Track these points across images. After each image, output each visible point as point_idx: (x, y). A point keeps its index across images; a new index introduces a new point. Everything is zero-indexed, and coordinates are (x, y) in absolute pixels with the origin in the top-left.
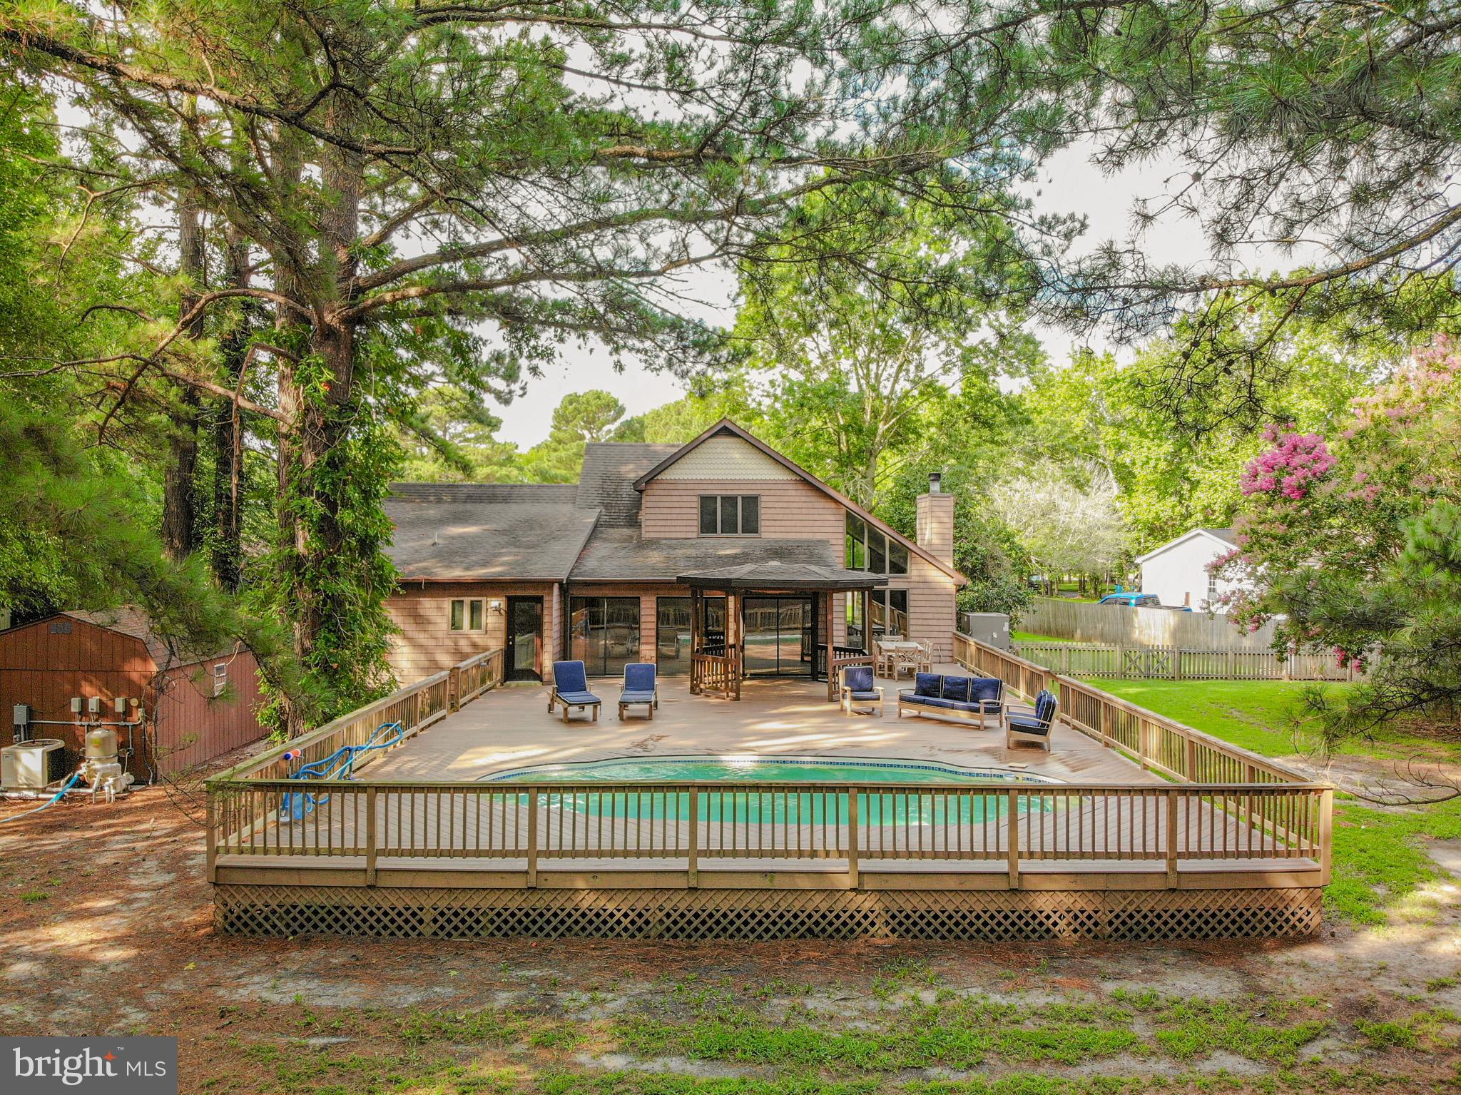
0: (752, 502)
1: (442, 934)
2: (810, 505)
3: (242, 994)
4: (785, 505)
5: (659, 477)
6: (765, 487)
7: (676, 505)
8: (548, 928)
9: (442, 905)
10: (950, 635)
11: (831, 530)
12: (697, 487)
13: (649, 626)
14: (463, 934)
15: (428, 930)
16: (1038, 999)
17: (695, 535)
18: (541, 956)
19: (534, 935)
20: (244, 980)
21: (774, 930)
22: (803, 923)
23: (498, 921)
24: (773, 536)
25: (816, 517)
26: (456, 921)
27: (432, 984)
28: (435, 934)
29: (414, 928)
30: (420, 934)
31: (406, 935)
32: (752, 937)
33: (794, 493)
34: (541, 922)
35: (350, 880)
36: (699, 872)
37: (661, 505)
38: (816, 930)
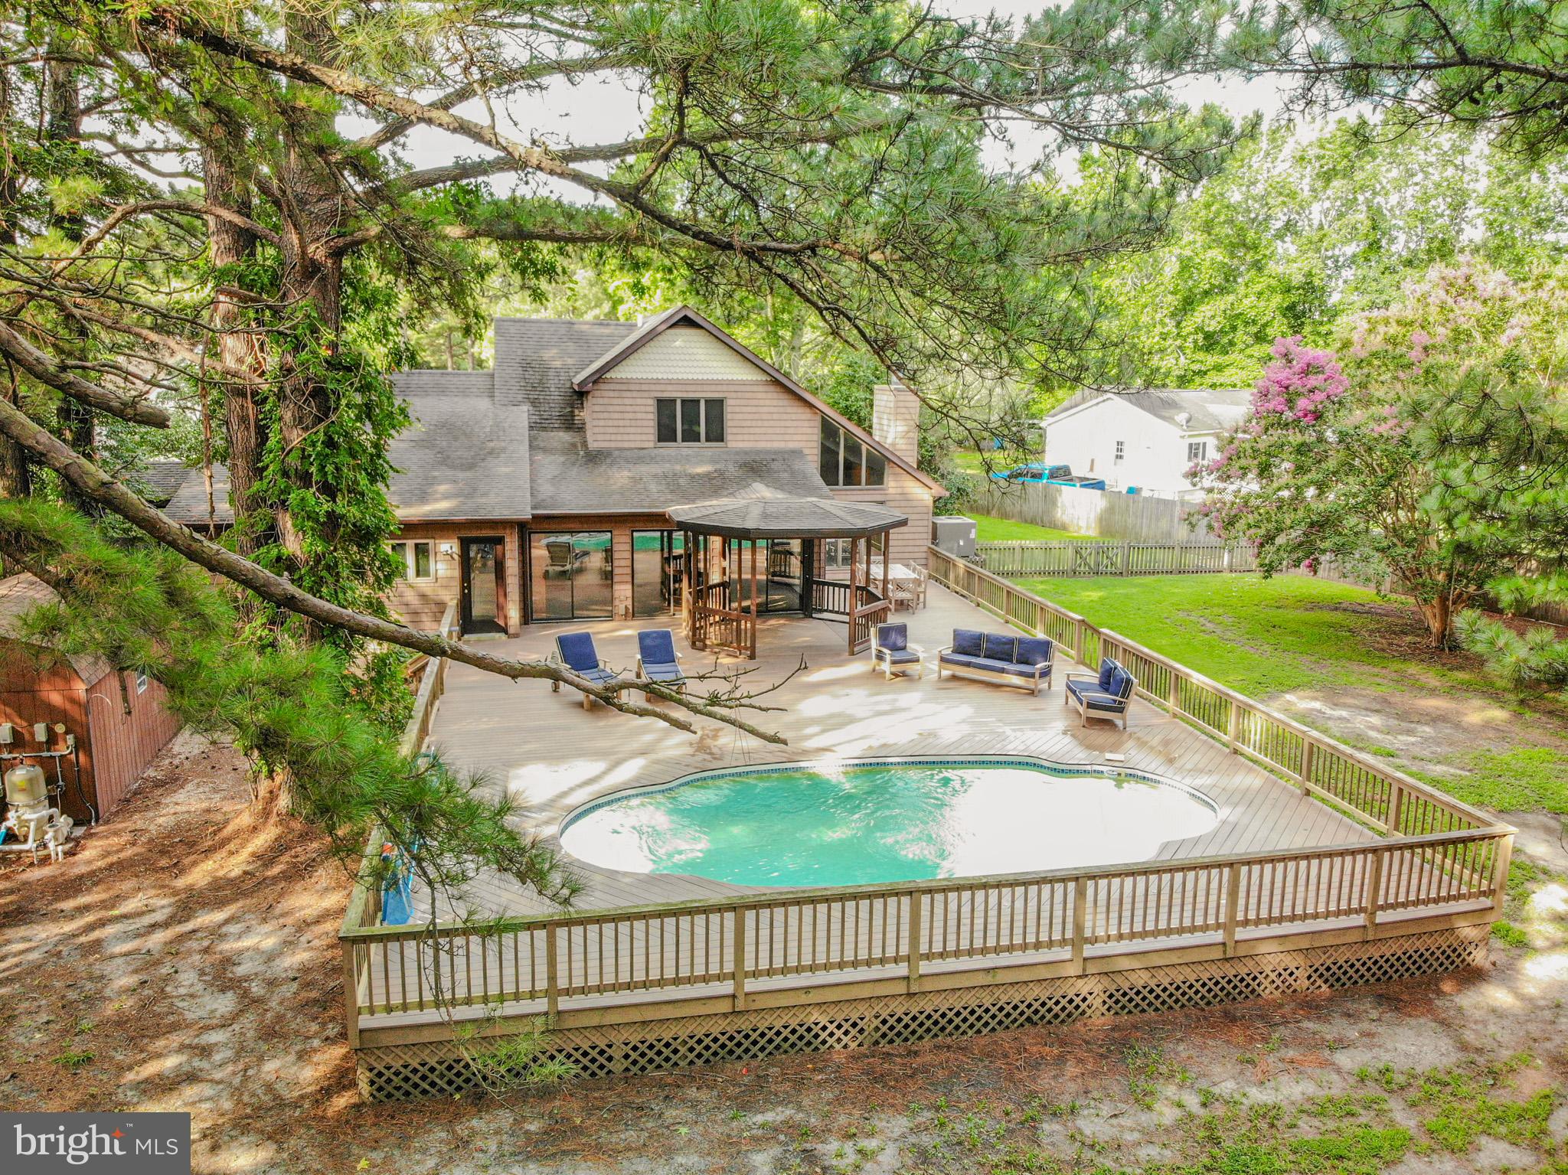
0: (716, 406)
1: (634, 1069)
2: (782, 410)
4: (754, 409)
5: (608, 375)
6: (732, 388)
7: (628, 408)
8: (754, 1049)
9: (634, 1040)
10: (925, 549)
11: (804, 438)
12: (653, 387)
13: (623, 563)
14: (659, 1066)
15: (617, 1066)
17: (651, 445)
19: (739, 1057)
21: (993, 1023)
22: (1022, 1013)
23: (698, 1048)
24: (741, 445)
25: (788, 424)
26: (650, 1054)
28: (627, 1069)
29: (602, 1067)
30: (610, 1072)
31: (593, 1074)
32: (970, 1033)
33: (763, 395)
34: (746, 1044)
36: (921, 976)
37: (611, 408)
38: (1035, 1018)
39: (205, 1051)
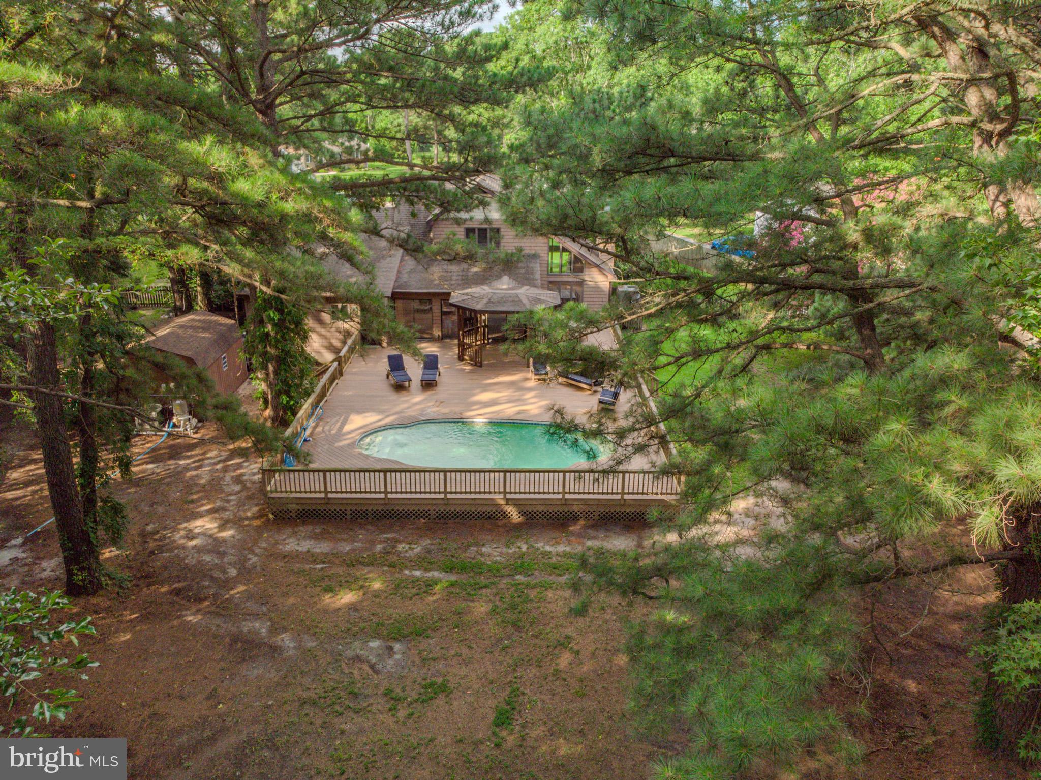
3: (288, 548)
5: (441, 217)
8: (393, 516)
9: (354, 509)
11: (541, 248)
12: (464, 223)
15: (349, 517)
16: (561, 548)
18: (390, 529)
20: (287, 541)
21: (476, 517)
23: (374, 514)
25: (533, 241)
27: (353, 541)
29: (343, 517)
30: (346, 518)
31: (341, 519)
34: (390, 514)
35: (319, 502)
36: (448, 498)
37: (443, 233)
39: (228, 501)
